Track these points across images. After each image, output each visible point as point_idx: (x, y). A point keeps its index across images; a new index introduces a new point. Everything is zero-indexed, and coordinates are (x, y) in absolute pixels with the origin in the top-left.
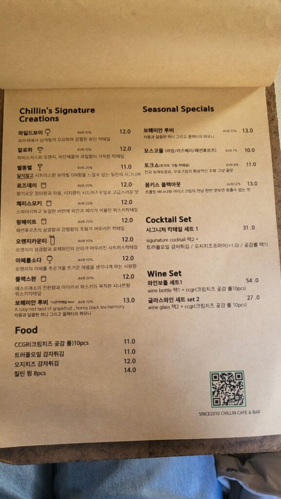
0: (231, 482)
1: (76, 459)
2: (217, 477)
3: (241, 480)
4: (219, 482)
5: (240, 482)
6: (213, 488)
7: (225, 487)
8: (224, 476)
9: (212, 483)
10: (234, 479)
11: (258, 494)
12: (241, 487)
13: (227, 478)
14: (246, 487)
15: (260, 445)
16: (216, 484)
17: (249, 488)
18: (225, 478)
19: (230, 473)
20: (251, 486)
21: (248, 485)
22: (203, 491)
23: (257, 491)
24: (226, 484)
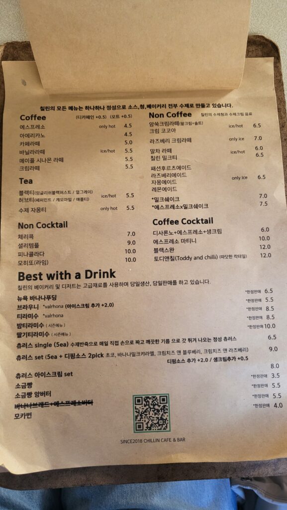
0: (245, 491)
1: (80, 483)
2: (231, 486)
3: (256, 488)
4: (233, 492)
5: (256, 491)
6: (227, 497)
7: (240, 497)
8: (238, 486)
9: (225, 492)
10: (249, 488)
11: (275, 503)
12: (257, 496)
13: (242, 487)
14: (261, 496)
15: (274, 468)
16: (230, 493)
17: (265, 497)
18: (239, 487)
19: (245, 481)
20: (267, 495)
21: (264, 494)
22: (216, 501)
23: (273, 501)
24: (240, 493)
